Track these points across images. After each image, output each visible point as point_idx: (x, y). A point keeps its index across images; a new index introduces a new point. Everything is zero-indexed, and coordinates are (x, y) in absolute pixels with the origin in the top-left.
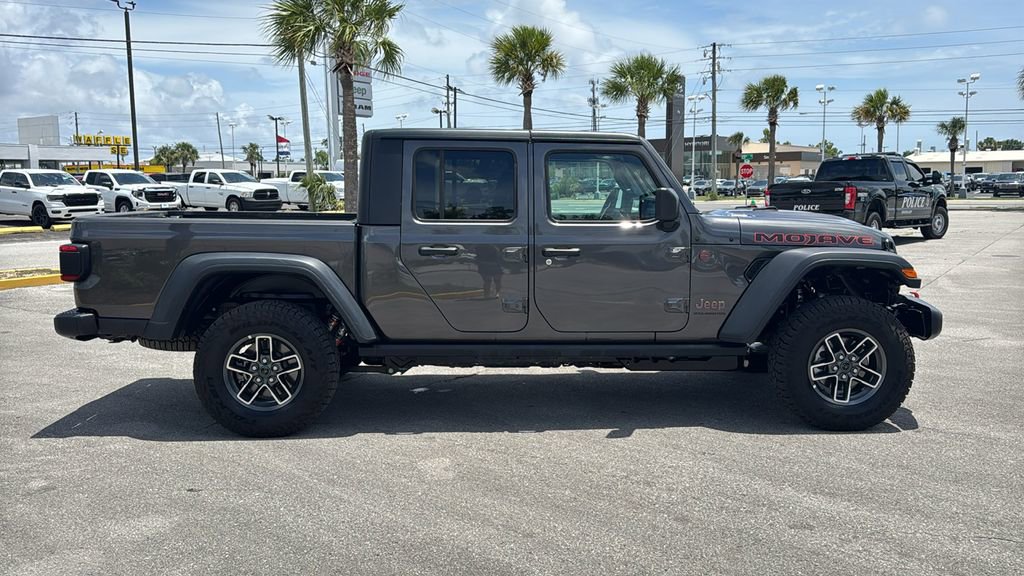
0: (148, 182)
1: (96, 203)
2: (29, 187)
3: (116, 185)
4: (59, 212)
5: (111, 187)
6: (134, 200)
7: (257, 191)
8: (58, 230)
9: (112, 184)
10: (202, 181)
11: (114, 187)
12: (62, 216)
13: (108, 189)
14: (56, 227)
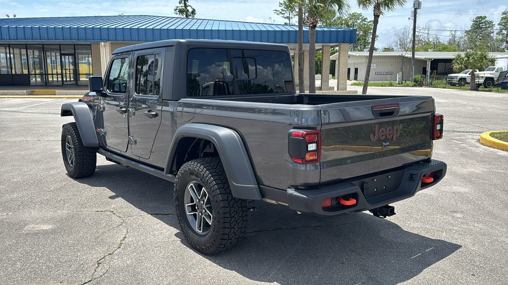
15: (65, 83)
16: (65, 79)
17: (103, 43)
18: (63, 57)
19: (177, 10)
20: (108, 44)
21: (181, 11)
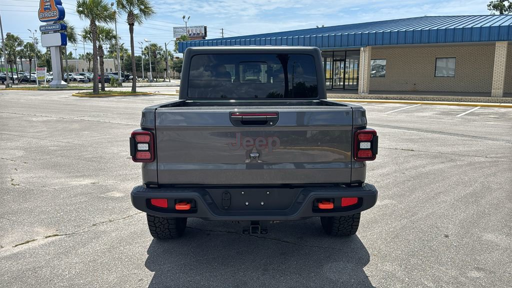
15: (334, 87)
16: (334, 84)
17: (362, 48)
18: (335, 62)
19: (491, 6)
20: (368, 49)
21: (495, 7)
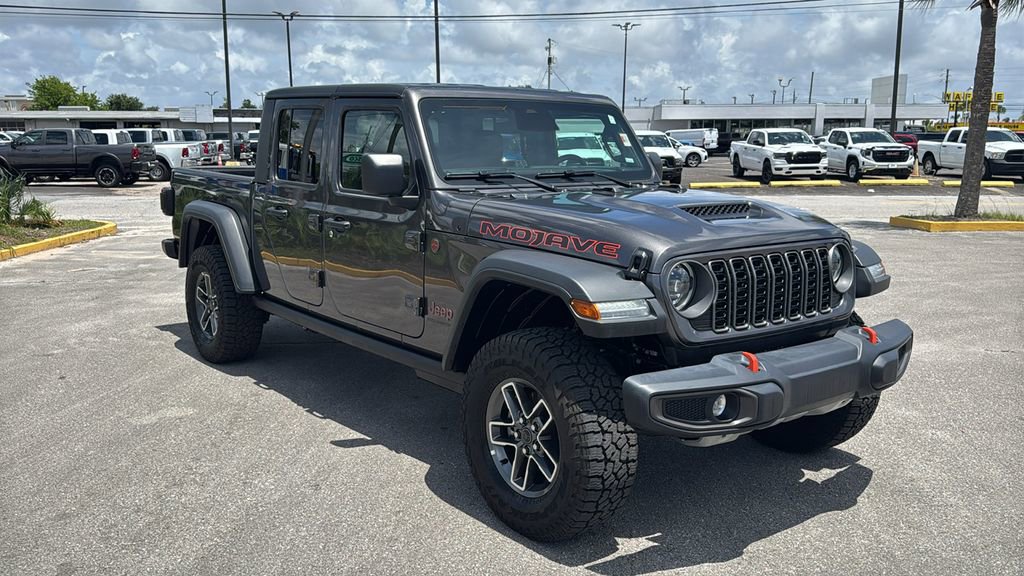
0: (888, 141)
1: (818, 161)
2: (763, 145)
3: (850, 144)
4: (781, 169)
5: (845, 145)
6: (861, 159)
7: (1010, 152)
8: (774, 187)
9: (847, 142)
10: (955, 140)
11: (848, 146)
12: (783, 173)
13: (842, 147)
14: (773, 183)
